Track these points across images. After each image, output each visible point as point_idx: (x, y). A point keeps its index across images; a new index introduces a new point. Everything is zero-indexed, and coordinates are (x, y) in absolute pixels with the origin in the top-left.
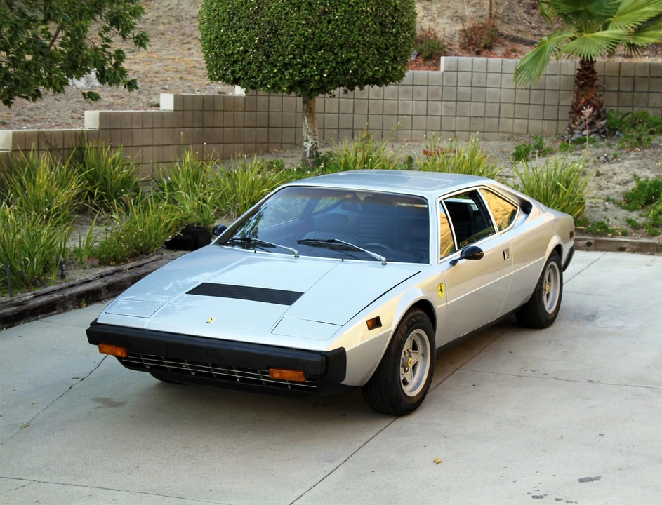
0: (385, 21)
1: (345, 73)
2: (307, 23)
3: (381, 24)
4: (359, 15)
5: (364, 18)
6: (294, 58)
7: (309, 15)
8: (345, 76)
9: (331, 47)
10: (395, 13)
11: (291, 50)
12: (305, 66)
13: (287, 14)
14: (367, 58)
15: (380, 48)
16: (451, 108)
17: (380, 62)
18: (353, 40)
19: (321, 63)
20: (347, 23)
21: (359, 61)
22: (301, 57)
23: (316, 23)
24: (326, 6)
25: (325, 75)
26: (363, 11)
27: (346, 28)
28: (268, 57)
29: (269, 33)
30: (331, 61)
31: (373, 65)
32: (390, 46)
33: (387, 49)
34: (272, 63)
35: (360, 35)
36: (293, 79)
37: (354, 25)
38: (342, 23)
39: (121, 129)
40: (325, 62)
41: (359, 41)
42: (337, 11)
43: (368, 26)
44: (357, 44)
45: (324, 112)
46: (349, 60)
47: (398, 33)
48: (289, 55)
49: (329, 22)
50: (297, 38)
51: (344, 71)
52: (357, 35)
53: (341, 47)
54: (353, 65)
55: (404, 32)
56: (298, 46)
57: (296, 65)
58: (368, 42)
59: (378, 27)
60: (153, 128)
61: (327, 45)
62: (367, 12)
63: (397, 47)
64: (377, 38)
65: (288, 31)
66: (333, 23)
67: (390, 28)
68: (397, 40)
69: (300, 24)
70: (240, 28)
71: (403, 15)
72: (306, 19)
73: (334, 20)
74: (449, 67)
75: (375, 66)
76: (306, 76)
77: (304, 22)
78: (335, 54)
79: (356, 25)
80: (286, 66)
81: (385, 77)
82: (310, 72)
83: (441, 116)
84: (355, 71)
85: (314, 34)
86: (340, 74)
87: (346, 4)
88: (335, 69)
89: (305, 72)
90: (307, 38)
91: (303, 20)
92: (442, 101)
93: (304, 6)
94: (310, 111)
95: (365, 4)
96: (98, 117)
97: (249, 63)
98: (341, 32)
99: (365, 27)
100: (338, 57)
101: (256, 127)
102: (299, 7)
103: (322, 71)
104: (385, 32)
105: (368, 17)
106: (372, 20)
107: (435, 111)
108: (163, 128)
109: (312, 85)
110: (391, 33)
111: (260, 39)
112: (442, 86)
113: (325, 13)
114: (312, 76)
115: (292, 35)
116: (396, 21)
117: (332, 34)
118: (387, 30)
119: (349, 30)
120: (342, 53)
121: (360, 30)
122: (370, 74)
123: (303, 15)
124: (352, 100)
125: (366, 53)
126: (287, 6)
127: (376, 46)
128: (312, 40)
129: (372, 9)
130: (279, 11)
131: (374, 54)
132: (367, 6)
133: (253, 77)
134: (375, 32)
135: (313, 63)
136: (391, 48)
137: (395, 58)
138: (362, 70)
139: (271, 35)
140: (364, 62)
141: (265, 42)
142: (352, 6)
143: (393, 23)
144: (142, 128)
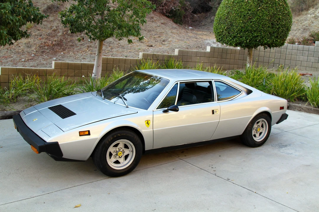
0: (274, 23)
1: (256, 41)
2: (243, 22)
3: (272, 24)
4: (263, 20)
5: (265, 21)
6: (237, 34)
7: (244, 19)
8: (256, 42)
9: (251, 31)
10: (279, 20)
11: (237, 32)
12: (241, 37)
13: (236, 19)
14: (265, 36)
15: (271, 32)
16: (316, 60)
17: (270, 38)
18: (259, 29)
19: (247, 37)
20: (258, 23)
21: (261, 37)
22: (240, 34)
23: (246, 22)
24: (250, 16)
25: (248, 41)
26: (264, 19)
27: (257, 24)
28: (229, 33)
29: (230, 25)
30: (251, 36)
31: (267, 38)
32: (275, 32)
33: (274, 33)
34: (230, 36)
35: (262, 27)
36: (237, 42)
37: (260, 23)
38: (256, 23)
39: (187, 56)
40: (248, 36)
41: (262, 30)
42: (254, 18)
43: (266, 24)
44: (261, 31)
46: (257, 36)
47: (279, 28)
48: (236, 33)
49: (251, 22)
50: (239, 27)
51: (255, 40)
52: (261, 27)
53: (255, 31)
54: (259, 38)
55: (282, 27)
56: (239, 30)
57: (238, 37)
58: (265, 30)
59: (270, 25)
60: (201, 57)
61: (249, 30)
62: (266, 19)
63: (278, 33)
64: (269, 29)
65: (236, 25)
66: (252, 22)
67: (276, 25)
68: (279, 30)
69: (240, 22)
70: (222, 23)
71: (283, 21)
72: (243, 21)
73: (253, 21)
74: (317, 45)
75: (268, 39)
76: (242, 41)
77: (241, 22)
78: (252, 34)
79: (261, 23)
80: (235, 37)
81: (273, 43)
82: (242, 39)
83: (312, 62)
84: (260, 40)
85: (245, 26)
86: (254, 41)
87: (258, 16)
88: (252, 39)
89: (241, 39)
90: (242, 28)
91: (241, 21)
92: (313, 57)
93: (242, 16)
94: (250, 54)
95: (266, 16)
96: (178, 51)
97: (224, 36)
98: (255, 26)
99: (265, 25)
100: (253, 35)
102: (241, 17)
103: (247, 39)
104: (274, 27)
105: (266, 21)
106: (268, 22)
107: (310, 60)
108: (205, 57)
109: (243, 44)
110: (276, 28)
111: (227, 27)
112: (314, 52)
113: (250, 19)
114: (243, 41)
115: (237, 26)
116: (279, 23)
117: (251, 27)
118: (274, 26)
119: (259, 26)
120: (255, 34)
121: (263, 26)
122: (266, 42)
123: (241, 19)
125: (264, 34)
126: (237, 16)
127: (269, 32)
128: (244, 28)
129: (269, 18)
130: (234, 18)
131: (268, 35)
132: (267, 17)
133: (225, 41)
134: (269, 27)
135: (244, 36)
136: (275, 33)
137: (277, 37)
138: (263, 40)
139: (231, 26)
140: (264, 37)
141: (228, 28)
142: (261, 17)
143: (277, 24)
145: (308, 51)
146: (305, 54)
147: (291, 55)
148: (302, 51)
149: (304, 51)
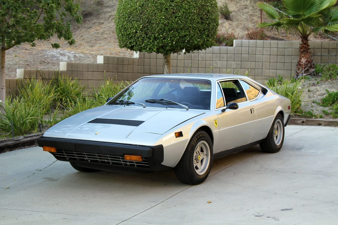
0: (203, 17)
1: (184, 42)
2: (165, 18)
3: (201, 18)
4: (190, 14)
5: (193, 16)
6: (159, 35)
7: (166, 14)
8: (184, 43)
9: (176, 29)
10: (208, 13)
11: (158, 31)
12: (164, 39)
13: (155, 14)
14: (194, 35)
15: (201, 30)
16: (239, 65)
17: (201, 37)
18: (187, 26)
19: (172, 37)
20: (184, 18)
21: (190, 36)
22: (162, 34)
23: (170, 18)
24: (174, 9)
25: (174, 43)
26: (192, 12)
27: (184, 20)
28: (147, 34)
29: (147, 23)
30: (177, 36)
31: (197, 38)
32: (206, 29)
33: (204, 31)
34: (149, 38)
35: (191, 24)
36: (158, 45)
37: (188, 19)
38: (182, 18)
39: (77, 71)
40: (174, 36)
41: (190, 27)
42: (180, 12)
43: (195, 20)
44: (189, 28)
45: (177, 67)
46: (185, 36)
47: (210, 23)
48: (156, 33)
49: (176, 17)
50: (160, 25)
51: (183, 41)
52: (189, 24)
53: (182, 29)
54: (187, 38)
55: (213, 23)
56: (161, 29)
57: (160, 38)
58: (195, 27)
59: (200, 20)
60: (93, 71)
61: (175, 28)
62: (194, 13)
63: (209, 30)
64: (199, 25)
65: (156, 22)
66: (178, 18)
67: (205, 21)
68: (209, 26)
69: (162, 18)
70: (134, 21)
71: (212, 15)
72: (165, 16)
73: (178, 16)
74: (238, 45)
75: (198, 39)
76: (165, 44)
77: (164, 17)
78: (179, 33)
79: (189, 19)
80: (155, 38)
81: (203, 44)
82: (166, 41)
83: (234, 68)
84: (189, 41)
85: (168, 23)
86: (181, 42)
87: (184, 9)
88: (179, 40)
89: (164, 41)
90: (165, 25)
91: (163, 16)
92: (234, 61)
93: (164, 10)
94: (168, 62)
95: (193, 9)
96: (66, 65)
97: (138, 38)
98: (182, 22)
99: (193, 20)
100: (180, 34)
101: (144, 73)
102: (161, 10)
103: (173, 41)
104: (203, 23)
105: (194, 15)
106: (197, 16)
107: (231, 66)
108: (98, 72)
109: (168, 48)
110: (206, 23)
111: (143, 26)
112: (234, 54)
113: (174, 13)
114: (167, 43)
115: (158, 24)
116: (209, 17)
117: (177, 23)
118: (204, 22)
119: (186, 21)
120: (182, 32)
121: (191, 21)
122: (196, 42)
123: (163, 14)
124: (190, 61)
125: (194, 33)
126: (156, 10)
127: (199, 29)
128: (168, 26)
129: (197, 11)
130: (152, 12)
131: (198, 33)
132: (194, 10)
133: (140, 45)
134: (198, 22)
135: (168, 37)
136: (206, 30)
137: (208, 35)
138: (192, 41)
139: (148, 24)
140: (193, 37)
141: (145, 27)
142: (187, 10)
143: (207, 18)
144: (88, 71)
145: (227, 54)
146: (223, 57)
147: (206, 60)
148: (219, 55)
149: (221, 55)
